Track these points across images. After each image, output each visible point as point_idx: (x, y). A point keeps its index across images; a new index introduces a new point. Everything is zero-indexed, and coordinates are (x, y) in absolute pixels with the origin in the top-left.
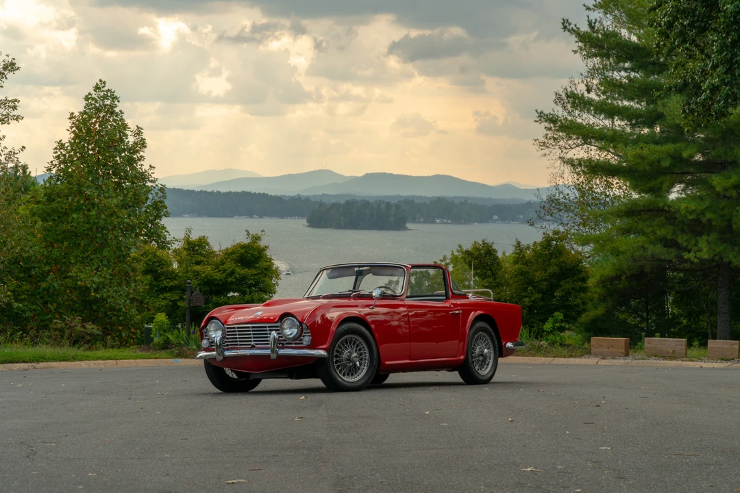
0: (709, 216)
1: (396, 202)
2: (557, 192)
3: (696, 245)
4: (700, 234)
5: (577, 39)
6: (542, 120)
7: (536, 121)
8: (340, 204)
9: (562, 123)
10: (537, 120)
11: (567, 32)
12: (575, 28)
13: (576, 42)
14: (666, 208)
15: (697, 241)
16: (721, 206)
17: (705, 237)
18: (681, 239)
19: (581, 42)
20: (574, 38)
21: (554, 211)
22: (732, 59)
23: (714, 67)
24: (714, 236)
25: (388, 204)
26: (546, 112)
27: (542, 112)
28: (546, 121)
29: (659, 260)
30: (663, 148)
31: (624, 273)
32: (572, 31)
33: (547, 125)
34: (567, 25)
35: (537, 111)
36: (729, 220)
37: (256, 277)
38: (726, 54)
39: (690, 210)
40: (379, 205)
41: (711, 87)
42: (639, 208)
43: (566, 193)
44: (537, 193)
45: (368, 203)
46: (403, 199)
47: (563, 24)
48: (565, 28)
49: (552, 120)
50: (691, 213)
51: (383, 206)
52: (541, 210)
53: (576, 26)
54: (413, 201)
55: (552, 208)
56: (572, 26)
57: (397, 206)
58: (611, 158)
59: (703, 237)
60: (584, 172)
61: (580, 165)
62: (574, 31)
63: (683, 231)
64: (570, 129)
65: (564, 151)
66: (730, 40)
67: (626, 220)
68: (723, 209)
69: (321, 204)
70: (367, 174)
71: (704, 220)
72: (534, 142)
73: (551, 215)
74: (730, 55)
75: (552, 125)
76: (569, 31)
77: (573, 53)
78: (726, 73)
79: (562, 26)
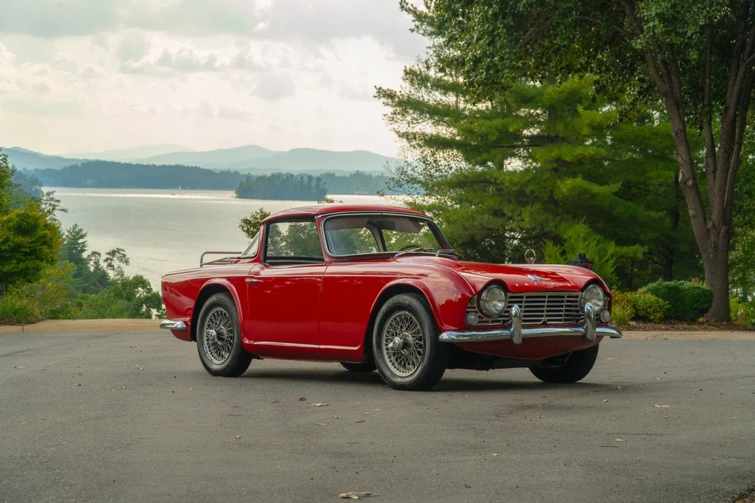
0: (531, 187)
1: (318, 175)
2: (406, 164)
3: (520, 215)
4: (524, 204)
5: (414, 19)
6: (381, 95)
7: (375, 97)
8: (266, 176)
9: (399, 98)
10: (376, 95)
11: (404, 12)
12: (411, 8)
13: (413, 21)
14: (492, 180)
15: (521, 212)
16: (544, 178)
17: (528, 208)
18: (507, 210)
19: (419, 21)
20: (411, 17)
21: (403, 183)
22: (493, 31)
23: (479, 39)
24: (537, 206)
25: (310, 177)
26: (385, 88)
27: (380, 88)
28: (384, 97)
29: (488, 229)
30: (492, 123)
31: (457, 241)
32: (408, 10)
33: (384, 100)
34: (405, 4)
35: (375, 87)
36: (552, 191)
37: (31, 245)
38: (488, 27)
39: (514, 181)
40: (302, 178)
41: (474, 59)
42: (469, 180)
43: (414, 166)
44: (387, 165)
45: (292, 176)
46: (325, 173)
47: (401, 3)
48: (402, 7)
49: (390, 95)
50: (515, 185)
51: (306, 180)
52: (391, 181)
53: (412, 5)
54: (334, 175)
55: (401, 180)
56: (409, 5)
57: (318, 179)
58: (445, 131)
59: (526, 208)
60: (418, 145)
61: (415, 138)
62: (411, 10)
63: (509, 202)
64: (406, 105)
65: (411, 125)
66: (491, 12)
67: (459, 191)
68: (545, 181)
69: (249, 177)
70: (293, 150)
71: (528, 191)
72: (383, 117)
73: (400, 186)
74: (492, 28)
75: (390, 101)
76: (406, 10)
77: (410, 32)
78: (489, 45)
79: (399, 6)
